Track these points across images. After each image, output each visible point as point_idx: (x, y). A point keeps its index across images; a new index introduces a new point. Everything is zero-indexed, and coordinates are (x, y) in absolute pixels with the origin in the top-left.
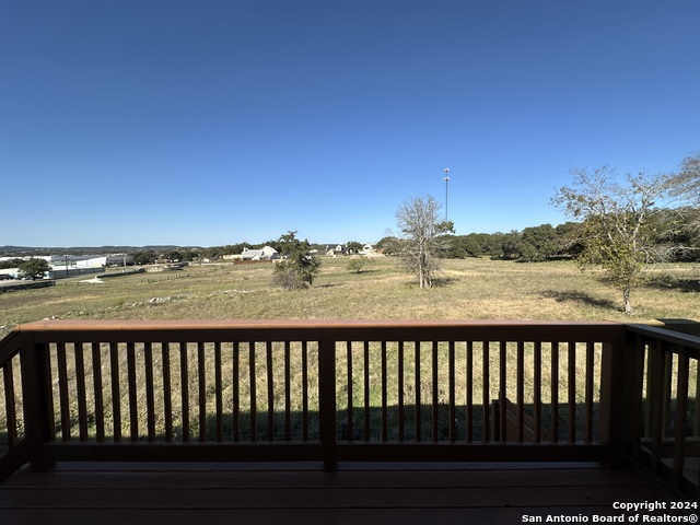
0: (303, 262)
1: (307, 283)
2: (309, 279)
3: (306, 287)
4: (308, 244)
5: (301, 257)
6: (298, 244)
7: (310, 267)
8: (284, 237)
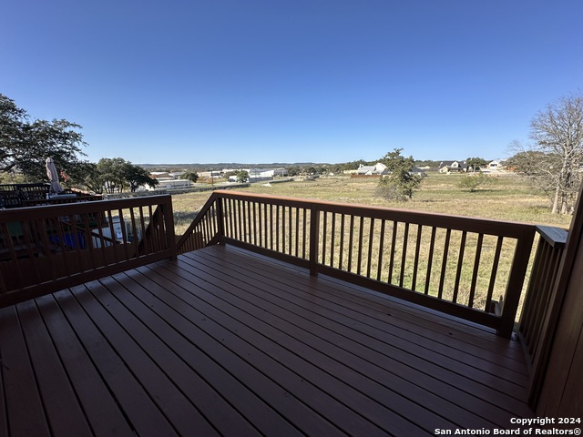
0: (405, 177)
1: (407, 197)
2: (410, 193)
3: (406, 200)
4: (413, 161)
5: (404, 172)
6: (402, 160)
7: (412, 183)
8: (390, 154)
